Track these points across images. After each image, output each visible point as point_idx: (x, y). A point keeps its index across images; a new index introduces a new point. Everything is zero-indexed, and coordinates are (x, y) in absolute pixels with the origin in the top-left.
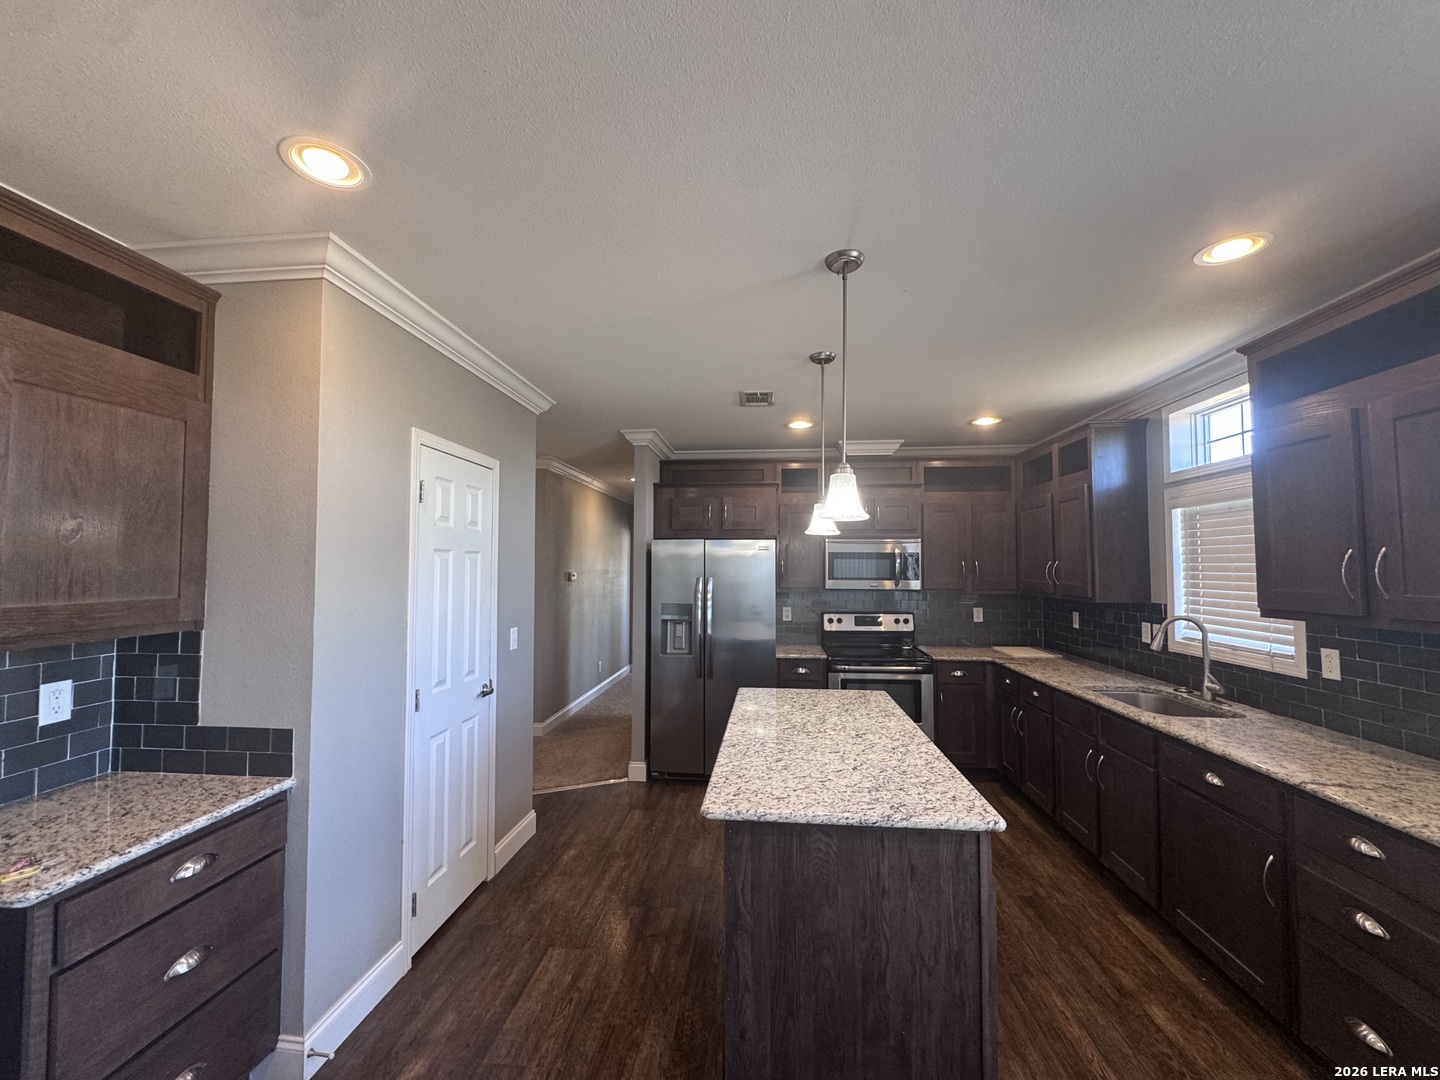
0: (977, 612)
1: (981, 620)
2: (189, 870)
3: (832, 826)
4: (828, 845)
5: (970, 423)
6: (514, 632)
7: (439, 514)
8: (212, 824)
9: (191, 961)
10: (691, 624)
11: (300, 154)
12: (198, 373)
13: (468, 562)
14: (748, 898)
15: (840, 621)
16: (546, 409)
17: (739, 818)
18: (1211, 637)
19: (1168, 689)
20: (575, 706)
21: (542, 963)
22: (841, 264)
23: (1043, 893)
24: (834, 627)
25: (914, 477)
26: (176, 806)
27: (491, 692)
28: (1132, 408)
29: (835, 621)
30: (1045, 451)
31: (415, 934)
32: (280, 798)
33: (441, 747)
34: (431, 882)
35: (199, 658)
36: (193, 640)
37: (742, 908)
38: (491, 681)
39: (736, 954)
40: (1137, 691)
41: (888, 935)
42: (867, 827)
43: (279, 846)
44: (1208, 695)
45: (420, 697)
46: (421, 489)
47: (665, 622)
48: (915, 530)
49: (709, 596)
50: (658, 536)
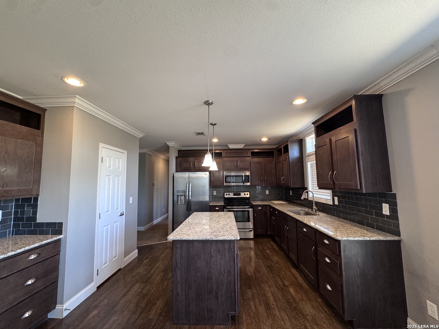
0: (267, 191)
1: (268, 194)
2: (32, 257)
3: (199, 240)
4: (199, 245)
5: (260, 140)
6: (131, 199)
7: (108, 165)
8: (39, 246)
9: (32, 281)
10: (185, 196)
11: (67, 79)
12: (40, 130)
13: (117, 179)
14: (179, 260)
15: (229, 194)
16: (142, 136)
17: (176, 239)
18: (315, 195)
19: (307, 210)
20: (155, 222)
21: (134, 287)
22: (208, 103)
23: (273, 264)
24: (228, 196)
25: (248, 154)
26: (30, 242)
27: (123, 215)
28: (299, 136)
29: (228, 195)
30: (280, 148)
31: (98, 280)
32: (59, 240)
33: (107, 230)
34: (103, 267)
35: (37, 204)
36: (36, 199)
37: (178, 262)
38: (123, 212)
39: (176, 274)
40: (300, 210)
41: (213, 267)
42: (207, 240)
43: (58, 253)
44: (314, 210)
45: (101, 215)
46: (102, 159)
47: (178, 196)
48: (248, 169)
49: (190, 188)
50: (177, 171)
